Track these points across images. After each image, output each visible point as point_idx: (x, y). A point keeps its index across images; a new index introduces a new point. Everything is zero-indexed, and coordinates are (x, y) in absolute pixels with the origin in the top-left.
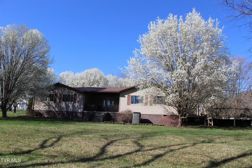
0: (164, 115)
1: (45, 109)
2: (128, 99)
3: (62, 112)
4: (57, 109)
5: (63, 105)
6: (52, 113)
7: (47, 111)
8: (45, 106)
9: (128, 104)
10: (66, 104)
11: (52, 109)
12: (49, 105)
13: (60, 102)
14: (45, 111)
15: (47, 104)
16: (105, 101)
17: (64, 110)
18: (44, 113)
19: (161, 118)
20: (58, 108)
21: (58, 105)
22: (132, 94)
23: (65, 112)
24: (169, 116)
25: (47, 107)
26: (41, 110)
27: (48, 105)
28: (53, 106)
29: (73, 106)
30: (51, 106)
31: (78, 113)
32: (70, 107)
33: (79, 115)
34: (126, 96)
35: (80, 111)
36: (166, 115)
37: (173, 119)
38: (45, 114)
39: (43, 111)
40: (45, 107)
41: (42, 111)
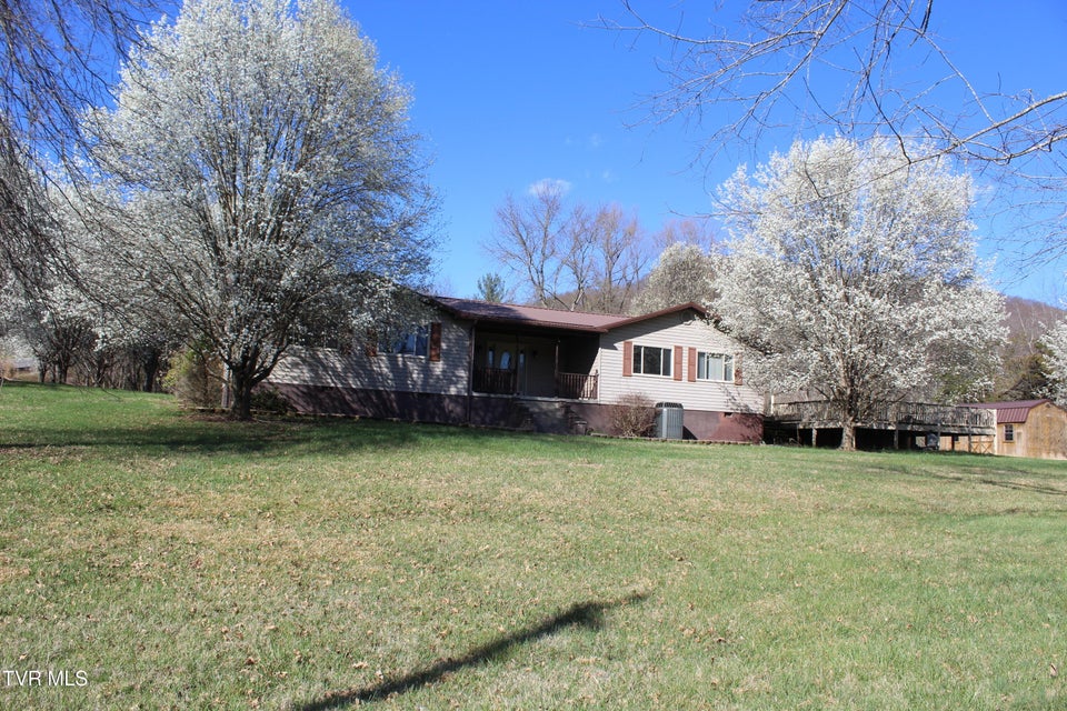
0: (726, 414)
1: (294, 378)
2: (626, 358)
3: (378, 393)
4: (354, 384)
5: (380, 367)
6: (333, 400)
7: (308, 387)
8: (295, 365)
9: (626, 374)
10: (393, 361)
11: (330, 382)
12: (315, 364)
13: (368, 353)
14: (297, 387)
15: (304, 361)
16: (491, 353)
17: (384, 386)
18: (295, 398)
19: (718, 421)
20: (357, 376)
21: (361, 367)
22: (637, 341)
23: (393, 396)
24: (738, 417)
25: (307, 375)
26: (275, 381)
27: (310, 365)
28: (334, 369)
29: (426, 371)
30: (325, 368)
31: (447, 400)
32: (411, 374)
33: (450, 406)
34: (620, 345)
35: (453, 391)
36: (729, 414)
37: (748, 427)
38: (295, 402)
39: (289, 389)
40: (296, 373)
41: (284, 390)
